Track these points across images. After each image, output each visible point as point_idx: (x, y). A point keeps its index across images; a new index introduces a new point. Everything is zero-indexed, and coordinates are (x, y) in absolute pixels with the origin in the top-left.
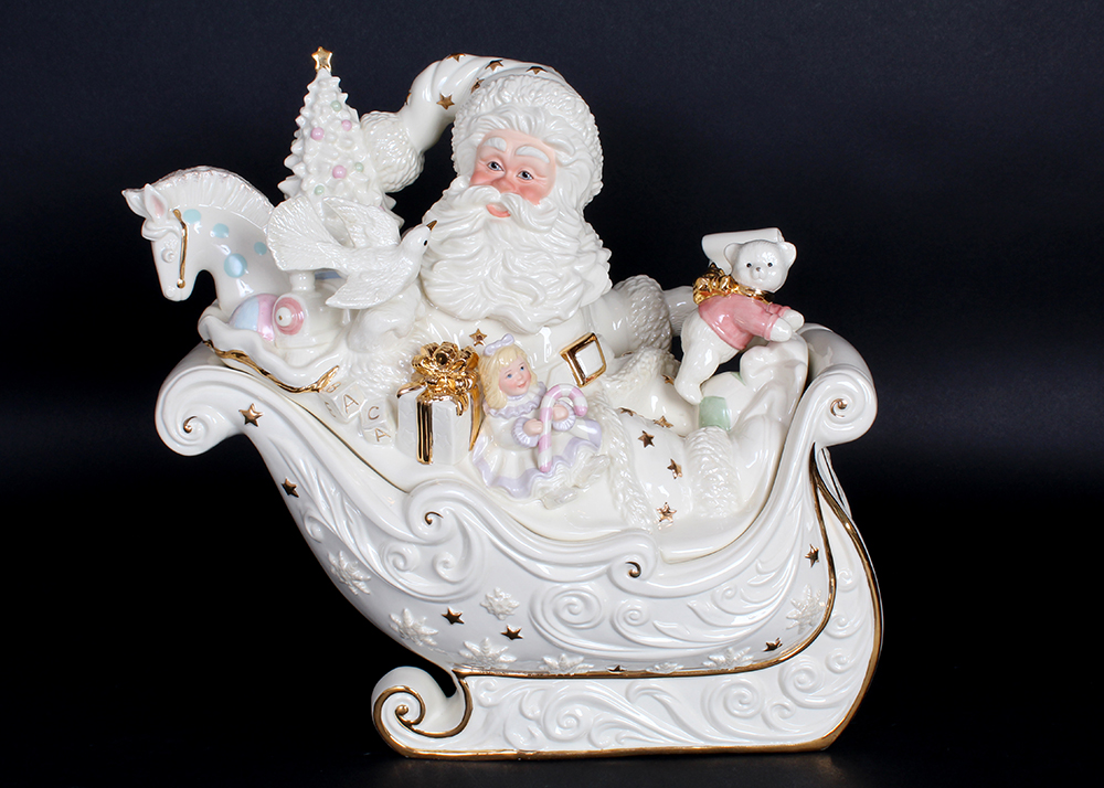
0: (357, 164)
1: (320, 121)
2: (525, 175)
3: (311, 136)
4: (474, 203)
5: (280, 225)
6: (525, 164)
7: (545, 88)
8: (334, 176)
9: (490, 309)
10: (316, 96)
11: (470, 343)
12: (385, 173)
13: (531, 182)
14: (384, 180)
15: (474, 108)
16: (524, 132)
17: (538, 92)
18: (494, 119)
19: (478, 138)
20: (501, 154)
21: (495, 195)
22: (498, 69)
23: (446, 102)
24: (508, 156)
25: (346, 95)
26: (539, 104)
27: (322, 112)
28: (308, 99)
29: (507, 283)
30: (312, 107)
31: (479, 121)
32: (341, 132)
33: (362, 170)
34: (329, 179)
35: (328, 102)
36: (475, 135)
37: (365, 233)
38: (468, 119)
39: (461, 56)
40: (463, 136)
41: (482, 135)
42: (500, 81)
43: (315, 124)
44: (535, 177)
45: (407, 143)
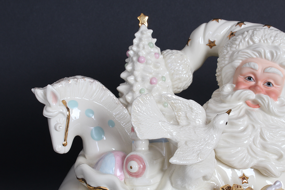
0: (163, 77)
1: (142, 53)
2: (269, 84)
3: (138, 60)
4: (239, 100)
5: (138, 110)
6: (269, 78)
7: (279, 35)
8: (151, 83)
9: (254, 162)
10: (140, 40)
11: (239, 182)
12: (176, 82)
13: (271, 88)
14: (175, 86)
15: (235, 46)
16: (268, 60)
17: (275, 37)
18: (249, 51)
19: (238, 63)
20: (255, 71)
21: (252, 95)
22: (243, 26)
23: (211, 44)
24: (259, 72)
25: (155, 40)
26: (276, 44)
27: (144, 48)
28: (135, 41)
29: (264, 148)
30: (138, 46)
31: (240, 53)
32: (154, 59)
33: (165, 81)
34: (147, 85)
35: (147, 43)
36: (236, 61)
37: (186, 117)
38: (231, 52)
39: (220, 20)
40: (226, 62)
41: (241, 61)
42: (250, 32)
43: (141, 54)
44: (274, 85)
45: (189, 66)
